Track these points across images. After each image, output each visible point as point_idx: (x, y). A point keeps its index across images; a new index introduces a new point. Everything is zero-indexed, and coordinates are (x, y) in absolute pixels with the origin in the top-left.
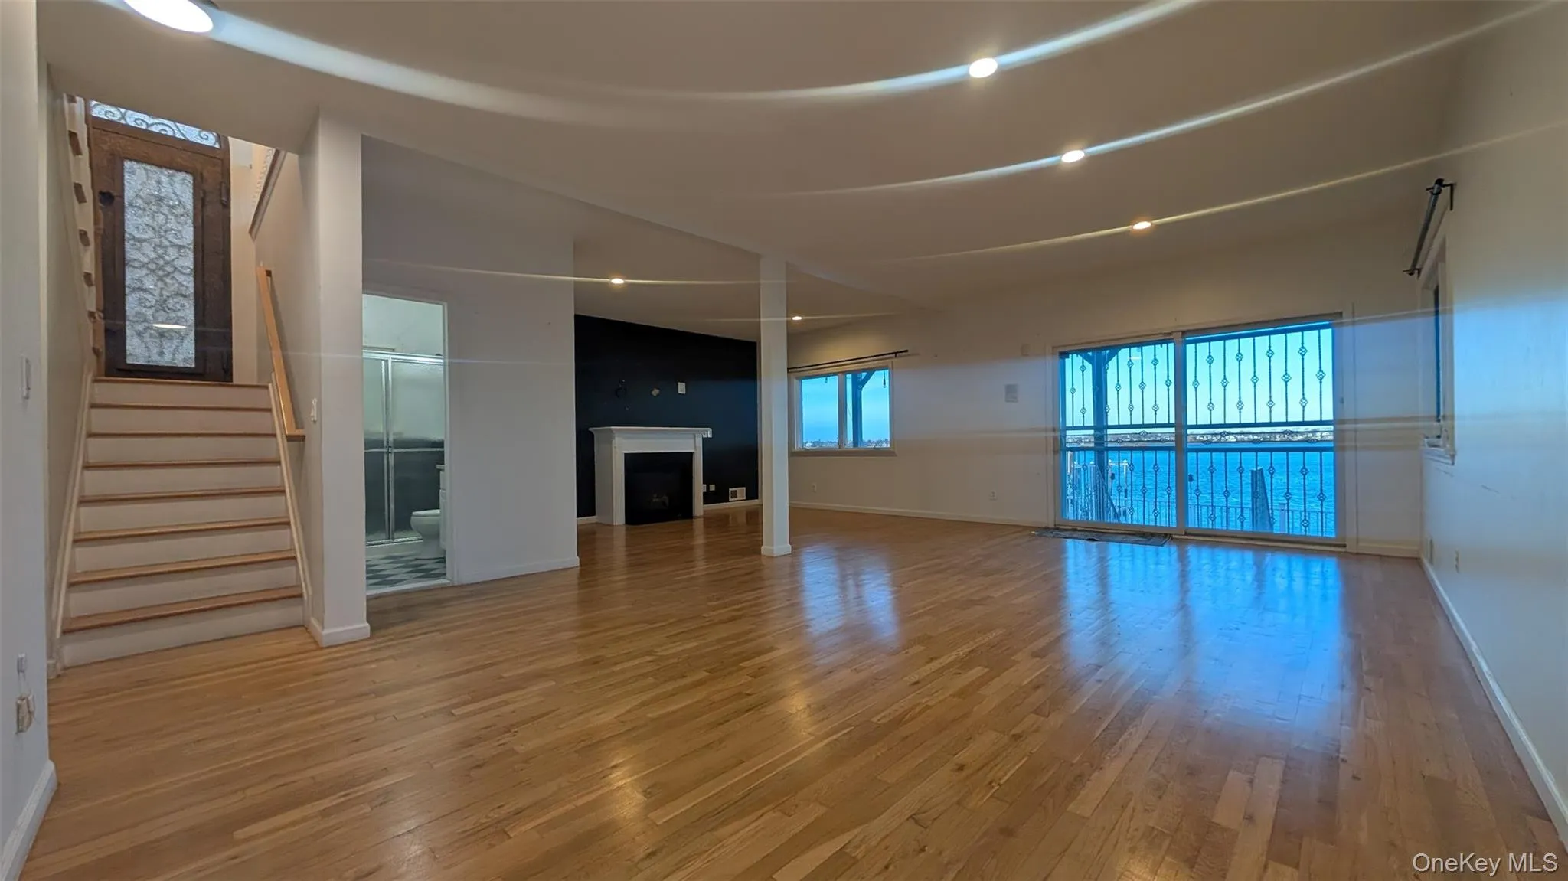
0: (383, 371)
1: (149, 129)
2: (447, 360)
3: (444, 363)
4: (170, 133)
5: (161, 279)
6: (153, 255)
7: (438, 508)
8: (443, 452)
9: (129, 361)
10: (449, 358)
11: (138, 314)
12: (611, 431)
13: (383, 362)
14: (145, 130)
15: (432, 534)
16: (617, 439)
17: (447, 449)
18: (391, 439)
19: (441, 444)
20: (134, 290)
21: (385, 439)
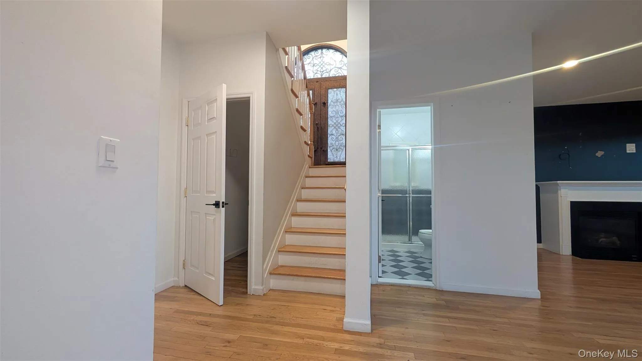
0: (407, 155)
1: (336, 76)
2: (433, 146)
3: (432, 148)
4: (341, 75)
5: (337, 130)
6: (335, 121)
7: (431, 229)
8: (431, 197)
9: (329, 161)
10: (434, 145)
11: (331, 143)
12: (557, 184)
13: (407, 151)
14: (335, 76)
15: (428, 244)
16: (562, 190)
17: (433, 196)
18: (411, 189)
19: (429, 192)
20: (330, 135)
21: (408, 189)
